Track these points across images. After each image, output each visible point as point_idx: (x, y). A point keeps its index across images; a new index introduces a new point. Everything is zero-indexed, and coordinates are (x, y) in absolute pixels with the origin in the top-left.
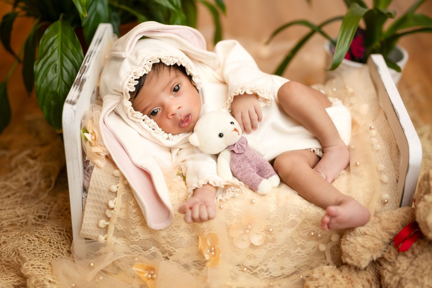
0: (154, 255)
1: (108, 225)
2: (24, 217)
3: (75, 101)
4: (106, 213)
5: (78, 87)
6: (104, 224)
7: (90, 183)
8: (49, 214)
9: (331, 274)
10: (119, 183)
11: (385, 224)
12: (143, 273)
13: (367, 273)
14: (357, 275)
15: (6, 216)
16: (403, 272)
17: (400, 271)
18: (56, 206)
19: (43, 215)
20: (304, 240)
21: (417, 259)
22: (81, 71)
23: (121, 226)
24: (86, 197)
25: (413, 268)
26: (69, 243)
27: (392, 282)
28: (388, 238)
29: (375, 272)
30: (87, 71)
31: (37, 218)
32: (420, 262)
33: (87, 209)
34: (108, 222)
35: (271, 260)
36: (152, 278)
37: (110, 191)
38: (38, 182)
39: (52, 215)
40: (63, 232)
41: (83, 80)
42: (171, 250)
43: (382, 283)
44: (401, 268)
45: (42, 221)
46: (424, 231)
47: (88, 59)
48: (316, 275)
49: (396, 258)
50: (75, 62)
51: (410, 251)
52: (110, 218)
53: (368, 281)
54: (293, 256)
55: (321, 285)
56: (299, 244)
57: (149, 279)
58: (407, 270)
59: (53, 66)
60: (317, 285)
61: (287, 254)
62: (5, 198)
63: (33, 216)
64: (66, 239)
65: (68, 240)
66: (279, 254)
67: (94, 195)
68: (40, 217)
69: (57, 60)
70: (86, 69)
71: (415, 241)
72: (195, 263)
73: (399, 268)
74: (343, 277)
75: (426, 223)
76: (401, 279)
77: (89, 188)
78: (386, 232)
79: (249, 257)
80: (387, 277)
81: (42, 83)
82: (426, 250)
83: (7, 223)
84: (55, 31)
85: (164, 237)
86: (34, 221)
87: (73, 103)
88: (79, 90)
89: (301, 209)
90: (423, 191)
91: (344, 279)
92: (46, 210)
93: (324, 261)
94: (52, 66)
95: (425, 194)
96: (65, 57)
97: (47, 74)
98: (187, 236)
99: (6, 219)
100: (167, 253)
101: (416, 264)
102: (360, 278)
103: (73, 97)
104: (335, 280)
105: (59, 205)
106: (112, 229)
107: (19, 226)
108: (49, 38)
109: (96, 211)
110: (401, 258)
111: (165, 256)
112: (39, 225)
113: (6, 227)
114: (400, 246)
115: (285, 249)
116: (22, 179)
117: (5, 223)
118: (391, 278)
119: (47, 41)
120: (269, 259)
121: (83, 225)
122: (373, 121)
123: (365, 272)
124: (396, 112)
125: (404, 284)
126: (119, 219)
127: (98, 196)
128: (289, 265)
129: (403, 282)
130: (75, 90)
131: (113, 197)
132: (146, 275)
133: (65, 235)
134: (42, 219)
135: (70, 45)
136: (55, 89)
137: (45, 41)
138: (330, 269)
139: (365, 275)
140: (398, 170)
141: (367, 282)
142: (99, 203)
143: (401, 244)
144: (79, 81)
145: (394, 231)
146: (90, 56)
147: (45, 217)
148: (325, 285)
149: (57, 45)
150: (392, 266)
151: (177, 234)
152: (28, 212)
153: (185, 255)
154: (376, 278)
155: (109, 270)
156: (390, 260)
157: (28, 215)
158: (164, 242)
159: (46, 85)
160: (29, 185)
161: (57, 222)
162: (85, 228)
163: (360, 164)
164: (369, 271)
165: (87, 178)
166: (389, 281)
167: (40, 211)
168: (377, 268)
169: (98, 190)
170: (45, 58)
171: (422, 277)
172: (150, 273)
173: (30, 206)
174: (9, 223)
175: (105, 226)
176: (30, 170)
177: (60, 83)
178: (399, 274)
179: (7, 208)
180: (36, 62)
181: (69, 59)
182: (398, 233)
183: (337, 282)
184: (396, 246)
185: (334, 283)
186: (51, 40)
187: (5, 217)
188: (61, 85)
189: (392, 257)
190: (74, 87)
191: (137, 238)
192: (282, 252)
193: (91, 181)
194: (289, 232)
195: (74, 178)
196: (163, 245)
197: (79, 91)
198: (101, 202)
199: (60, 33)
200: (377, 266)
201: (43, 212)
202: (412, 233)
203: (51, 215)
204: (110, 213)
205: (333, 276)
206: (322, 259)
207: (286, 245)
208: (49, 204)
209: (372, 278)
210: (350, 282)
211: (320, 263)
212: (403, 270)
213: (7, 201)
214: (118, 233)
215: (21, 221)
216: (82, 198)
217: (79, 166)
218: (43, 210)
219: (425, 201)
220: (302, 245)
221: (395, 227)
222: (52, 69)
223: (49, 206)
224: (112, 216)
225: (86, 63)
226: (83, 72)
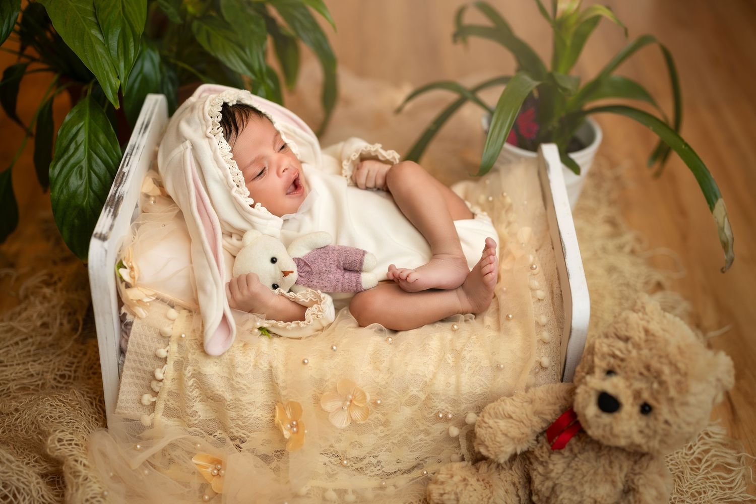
0: (222, 441)
1: (155, 401)
2: (40, 376)
3: (106, 235)
4: (152, 387)
5: (112, 210)
6: (149, 400)
7: (128, 346)
8: (75, 371)
9: (461, 477)
10: (169, 345)
11: (538, 406)
12: (207, 468)
13: (513, 474)
14: (499, 476)
15: (13, 375)
16: (557, 476)
17: (553, 475)
18: (85, 360)
19: (67, 373)
20: (428, 423)
21: (577, 459)
22: (116, 181)
23: (173, 402)
24: (124, 362)
25: (571, 471)
26: (102, 419)
27: (544, 489)
28: (540, 426)
29: (525, 471)
30: (125, 181)
31: (58, 378)
32: (579, 464)
33: (124, 380)
34: (155, 398)
35: (384, 449)
36: (218, 474)
37: (156, 357)
38: (58, 321)
39: (80, 373)
40: (96, 401)
41: (119, 197)
42: (243, 435)
43: (532, 488)
44: (555, 471)
45: (66, 383)
46: (583, 425)
47: (127, 160)
48: (441, 477)
49: (549, 457)
50: (109, 163)
51: (567, 447)
52: (158, 392)
53: (514, 484)
54: (414, 444)
55: (446, 491)
56: (422, 428)
57: (214, 476)
58: (562, 473)
59: (78, 169)
60: (442, 492)
61: (404, 442)
62: (12, 345)
63: (53, 376)
64: (99, 413)
65: (101, 414)
66: (395, 441)
67: (134, 361)
68: (63, 376)
69: (83, 160)
70: (124, 178)
71: (574, 435)
72: (277, 454)
73: (552, 471)
74: (478, 480)
75: (584, 416)
76: (555, 485)
77: (127, 352)
78: (539, 417)
79: (353, 444)
80: (537, 480)
81: (60, 194)
82: (588, 447)
83: (16, 385)
84: (80, 117)
85: (232, 419)
86: (53, 383)
87: (103, 238)
88: (112, 215)
89: (425, 379)
90: (586, 370)
91: (479, 483)
92: (71, 367)
93: (457, 451)
94: (75, 169)
95: (588, 373)
96: (94, 156)
97: (68, 181)
98: (266, 415)
99: (14, 380)
100: (238, 439)
101: (576, 467)
102: (502, 481)
103: (103, 227)
104: (467, 485)
105: (89, 360)
106: (161, 406)
107: (33, 390)
108: (72, 127)
109: (138, 382)
110: (556, 457)
111: (235, 443)
112: (62, 388)
113: (14, 392)
114: (554, 441)
115: (404, 435)
116: (35, 316)
117: (12, 386)
118: (542, 483)
119: (69, 131)
120: (381, 448)
121: (119, 401)
122: (537, 251)
123: (510, 472)
124: (563, 245)
125: (558, 493)
126: (170, 393)
127: (140, 362)
128: (409, 457)
129: (558, 489)
130: (108, 216)
131: (161, 364)
132: (210, 470)
133: (98, 407)
134: (66, 380)
135: (102, 137)
136: (79, 203)
137: (65, 132)
138: (463, 467)
139: (509, 477)
140: (562, 328)
141: (512, 486)
142: (142, 371)
143: (557, 438)
144: (114, 200)
145: (549, 418)
146: (131, 155)
147: (70, 377)
148: (453, 493)
149: (82, 137)
150: (544, 466)
151: (250, 413)
152: (46, 370)
153: (265, 441)
154: (525, 480)
155: (157, 463)
156: (541, 459)
157: (45, 374)
158: (232, 425)
159: (67, 197)
160: (45, 325)
161: (88, 384)
162: (122, 405)
163: (513, 316)
164: (515, 471)
165: (125, 336)
166: (539, 487)
167: (63, 368)
168: (526, 466)
169: (139, 355)
170: (66, 157)
171: (582, 485)
172: (216, 467)
173: (48, 360)
174: (18, 387)
175: (151, 402)
176: (46, 305)
177: (87, 194)
178: (552, 479)
179: (15, 363)
180: (52, 163)
181: (101, 159)
182: (554, 421)
183: (469, 487)
184: (550, 440)
185: (465, 489)
186: (74, 130)
187: (12, 377)
188: (89, 197)
189: (544, 455)
190: (106, 209)
191: (197, 419)
192: (399, 439)
193: (129, 343)
194: (407, 412)
195: (106, 338)
196: (231, 430)
197: (113, 217)
198: (144, 371)
199: (87, 119)
200: (526, 464)
201: (67, 369)
202: (571, 424)
203: (77, 374)
204: (157, 386)
205: (465, 480)
206: (455, 447)
207: (405, 430)
208: (75, 357)
209: (519, 479)
210: (488, 487)
211: (453, 454)
212: (557, 473)
213: (15, 352)
214: (170, 412)
215: (36, 383)
216: (119, 364)
217: (113, 323)
218: (67, 366)
219: (586, 384)
220: (426, 430)
221: (552, 412)
222: (76, 173)
223: (76, 360)
224: (160, 390)
225: (125, 166)
226: (120, 184)
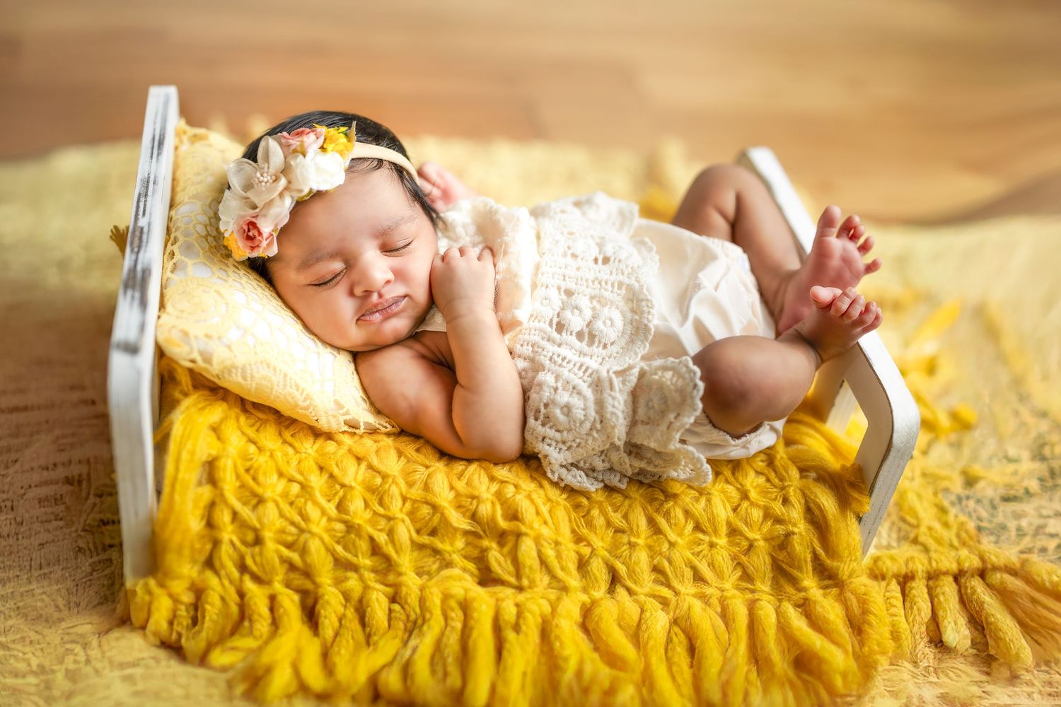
3: (135, 343)
5: (137, 296)
22: (131, 245)
30: (147, 242)
41: (144, 271)
47: (142, 205)
70: (145, 237)
87: (132, 349)
88: (139, 305)
103: (128, 329)
130: (131, 309)
144: (135, 277)
146: (146, 195)
190: (126, 295)
197: (141, 308)
225: (140, 217)
226: (140, 247)
